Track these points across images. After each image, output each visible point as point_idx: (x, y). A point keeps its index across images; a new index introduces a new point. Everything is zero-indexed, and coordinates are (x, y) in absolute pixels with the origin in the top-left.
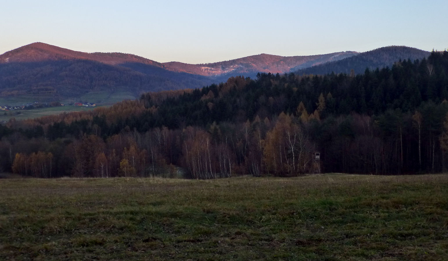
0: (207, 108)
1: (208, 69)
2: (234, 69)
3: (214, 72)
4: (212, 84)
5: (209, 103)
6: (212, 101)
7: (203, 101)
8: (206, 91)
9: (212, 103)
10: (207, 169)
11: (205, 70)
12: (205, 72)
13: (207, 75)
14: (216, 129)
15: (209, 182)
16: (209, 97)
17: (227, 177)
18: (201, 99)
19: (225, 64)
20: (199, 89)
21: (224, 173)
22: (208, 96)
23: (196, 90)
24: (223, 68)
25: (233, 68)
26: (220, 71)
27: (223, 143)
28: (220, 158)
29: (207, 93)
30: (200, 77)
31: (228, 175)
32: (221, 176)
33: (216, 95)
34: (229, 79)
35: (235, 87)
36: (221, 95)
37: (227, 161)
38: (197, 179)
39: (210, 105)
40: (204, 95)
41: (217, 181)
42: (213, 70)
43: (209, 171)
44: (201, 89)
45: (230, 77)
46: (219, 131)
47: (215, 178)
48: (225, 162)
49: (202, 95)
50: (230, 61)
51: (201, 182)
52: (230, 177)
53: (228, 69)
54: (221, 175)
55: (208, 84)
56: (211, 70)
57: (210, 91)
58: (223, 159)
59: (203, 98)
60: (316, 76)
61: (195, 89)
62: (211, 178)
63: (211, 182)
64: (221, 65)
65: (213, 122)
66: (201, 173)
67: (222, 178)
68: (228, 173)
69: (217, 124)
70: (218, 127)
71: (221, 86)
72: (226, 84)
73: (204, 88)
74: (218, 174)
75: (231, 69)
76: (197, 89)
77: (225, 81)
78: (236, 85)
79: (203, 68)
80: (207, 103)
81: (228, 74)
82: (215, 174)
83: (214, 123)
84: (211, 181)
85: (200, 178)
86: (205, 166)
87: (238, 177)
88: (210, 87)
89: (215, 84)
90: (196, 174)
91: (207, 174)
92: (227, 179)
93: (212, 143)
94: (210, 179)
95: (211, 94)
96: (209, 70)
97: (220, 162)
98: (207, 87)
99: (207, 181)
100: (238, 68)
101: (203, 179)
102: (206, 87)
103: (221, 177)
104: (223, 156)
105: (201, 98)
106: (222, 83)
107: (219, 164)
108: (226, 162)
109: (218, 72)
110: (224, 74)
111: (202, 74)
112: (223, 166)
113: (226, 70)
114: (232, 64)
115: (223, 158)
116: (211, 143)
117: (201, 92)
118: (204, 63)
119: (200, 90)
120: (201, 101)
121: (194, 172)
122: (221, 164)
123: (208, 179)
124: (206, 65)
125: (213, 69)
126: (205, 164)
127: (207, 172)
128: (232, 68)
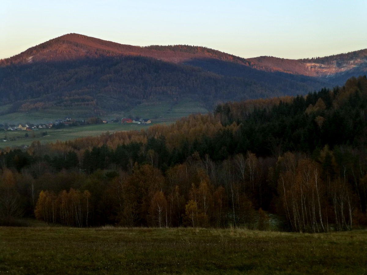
0: (315, 124)
1: (316, 66)
2: (355, 66)
3: (325, 70)
4: (322, 90)
5: (317, 117)
6: (322, 115)
7: (309, 113)
8: (313, 99)
9: (322, 118)
10: (314, 217)
11: (311, 68)
12: (310, 71)
13: (314, 75)
14: (328, 157)
15: (319, 238)
16: (318, 108)
17: (345, 229)
18: (306, 111)
19: (341, 59)
20: (302, 96)
21: (341, 223)
22: (317, 107)
23: (298, 97)
24: (339, 65)
25: (354, 64)
26: (334, 69)
27: (339, 178)
28: (335, 201)
29: (315, 103)
30: (305, 79)
31: (348, 228)
32: (336, 228)
33: (329, 105)
34: (348, 80)
35: (357, 92)
36: (335, 105)
37: (346, 205)
38: (301, 232)
39: (320, 120)
40: (311, 105)
41: (332, 236)
42: (323, 68)
43: (318, 221)
44: (305, 97)
45: (349, 78)
46: (333, 159)
47: (326, 232)
48: (342, 207)
49: (307, 106)
50: (349, 53)
51: (307, 237)
52: (351, 230)
53: (346, 66)
54: (337, 227)
55: (316, 89)
56: (320, 67)
57: (320, 99)
58: (339, 202)
59: (309, 110)
61: (296, 97)
62: (322, 231)
63: (322, 237)
64: (336, 59)
65: (324, 146)
66: (306, 223)
67: (338, 232)
68: (347, 223)
69: (331, 148)
70: (331, 153)
71: (336, 91)
72: (344, 88)
73: (310, 95)
74: (332, 225)
75: (352, 65)
76: (300, 96)
77: (341, 84)
78: (358, 90)
79: (308, 65)
80: (314, 117)
81: (347, 73)
82: (327, 225)
83: (326, 147)
84: (322, 236)
85: (304, 231)
86: (312, 214)
87: (363, 231)
88: (319, 93)
89: (327, 88)
90: (297, 224)
91: (315, 225)
92: (346, 233)
93: (323, 178)
94: (320, 232)
95: (321, 102)
96: (317, 68)
97: (335, 207)
98: (315, 93)
99: (316, 235)
100: (361, 64)
101: (310, 232)
102: (313, 93)
103: (336, 230)
104: (340, 198)
105: (305, 109)
106: (337, 87)
107: (333, 210)
108: (344, 207)
109: (332, 70)
110: (341, 73)
111: (307, 74)
112: (340, 213)
113: (344, 67)
114: (352, 58)
116: (321, 177)
117: (305, 100)
118: (310, 58)
119: (303, 97)
120: (306, 114)
121: (295, 222)
122: (337, 210)
123: (317, 232)
124: (313, 60)
125: (323, 66)
126: (311, 210)
127: (315, 223)
128: (352, 64)
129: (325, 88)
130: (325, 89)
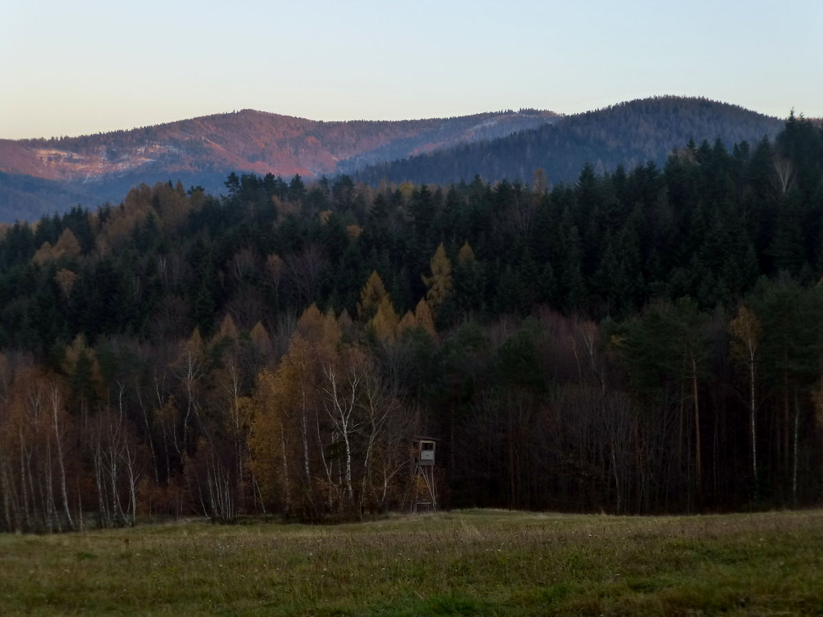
0: (56, 288)
1: (60, 156)
2: (149, 160)
3: (81, 167)
4: (73, 210)
5: (60, 271)
6: (72, 266)
7: (41, 263)
8: (50, 231)
9: (71, 273)
10: (50, 499)
11: (50, 159)
12: (47, 167)
13: (56, 176)
14: (84, 362)
15: (59, 544)
16: (63, 251)
17: (120, 524)
18: (34, 259)
19: (117, 142)
20: (26, 224)
21: (112, 511)
22: (59, 249)
23: (17, 226)
24: (113, 156)
25: (146, 155)
26: (100, 166)
27: (108, 408)
28: (98, 462)
29: (57, 240)
30: (32, 185)
31: (126, 520)
32: (100, 522)
33: (88, 245)
34: (133, 191)
35: (151, 217)
36: (102, 245)
37: (122, 471)
38: (18, 533)
39: (66, 279)
40: (46, 244)
41: (87, 540)
42: (77, 161)
43: (59, 506)
44: (34, 225)
45: (134, 186)
46: (96, 367)
47: (77, 531)
48: (114, 475)
49: (38, 246)
50: (135, 131)
51: (30, 543)
52: (133, 526)
53: (129, 160)
54: (102, 520)
55: (59, 208)
56: (70, 159)
57: (67, 232)
58: (107, 462)
59: (42, 256)
60: (424, 187)
61: (12, 225)
62: (68, 529)
63: (66, 543)
64: (105, 143)
65: (74, 338)
66: (31, 512)
67: (103, 530)
68: (125, 511)
69: (91, 343)
70: (91, 353)
71: (105, 215)
72: (122, 207)
73: (45, 222)
74: (91, 515)
75: (140, 158)
76: (22, 223)
77: (116, 199)
78: (154, 213)
79: (43, 152)
80: (53, 271)
81: (130, 175)
82: (78, 514)
83: (80, 340)
84: (66, 540)
85: (26, 530)
86: (45, 491)
87: (160, 527)
88: (66, 216)
89: (83, 208)
90: (12, 513)
91: (53, 515)
92: (122, 532)
93: (71, 409)
94: (64, 531)
95: (68, 237)
96: (62, 160)
97: (98, 475)
98: (56, 217)
99: (52, 539)
100: (162, 156)
101: (38, 532)
102: (52, 216)
103: (99, 526)
104: (109, 455)
105: (33, 254)
106: (107, 205)
107: (95, 480)
108: (118, 474)
109: (96, 168)
110: (116, 174)
111: (40, 173)
112: (109, 487)
113: (123, 161)
114: (141, 143)
115: (109, 458)
116: (66, 408)
117: (34, 234)
118: (48, 138)
119: (29, 226)
120: (36, 264)
121: (7, 510)
122: (102, 480)
123: (56, 531)
124: (53, 144)
125: (76, 156)
126: (44, 483)
127: (53, 510)
128: (141, 155)
129: (79, 206)
130: (80, 210)
